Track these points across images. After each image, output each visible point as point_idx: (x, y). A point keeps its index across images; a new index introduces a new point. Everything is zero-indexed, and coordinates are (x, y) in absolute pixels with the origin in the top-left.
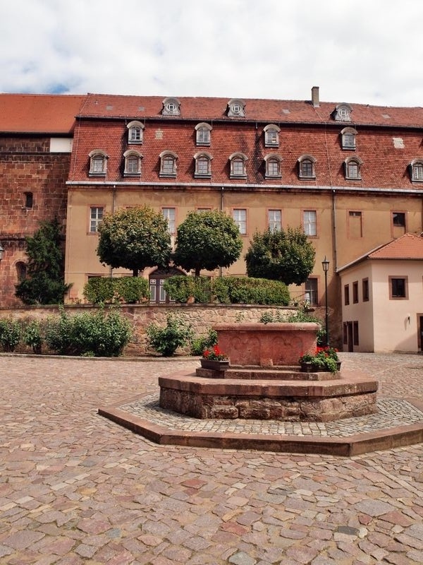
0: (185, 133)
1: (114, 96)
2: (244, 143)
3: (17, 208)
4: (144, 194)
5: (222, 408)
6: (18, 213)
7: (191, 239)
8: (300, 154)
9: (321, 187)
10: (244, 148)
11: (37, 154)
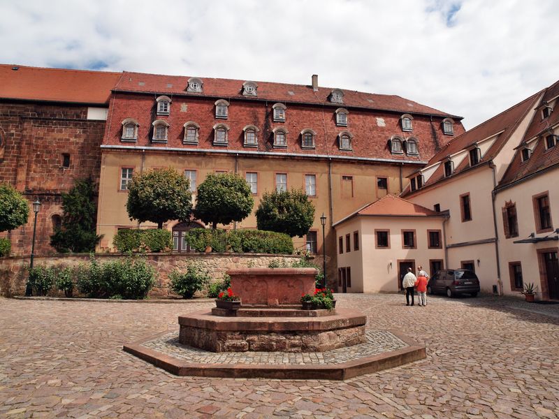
0: (206, 107)
1: (146, 75)
2: (256, 117)
3: (55, 167)
4: (169, 158)
5: (234, 342)
6: (56, 171)
7: (209, 196)
8: (303, 128)
9: (319, 156)
10: (256, 122)
11: (75, 120)
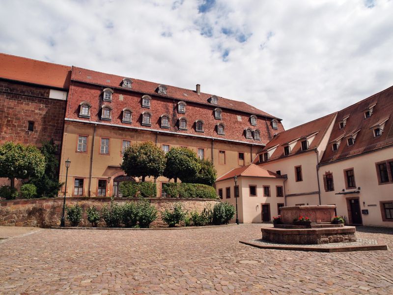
0: (136, 99)
1: (89, 71)
2: (167, 109)
3: (22, 130)
6: (23, 134)
8: (196, 119)
9: (207, 137)
10: (168, 112)
11: (40, 98)
